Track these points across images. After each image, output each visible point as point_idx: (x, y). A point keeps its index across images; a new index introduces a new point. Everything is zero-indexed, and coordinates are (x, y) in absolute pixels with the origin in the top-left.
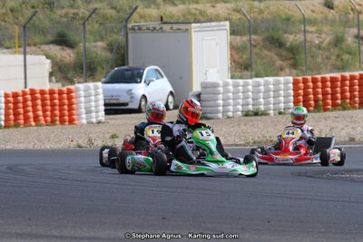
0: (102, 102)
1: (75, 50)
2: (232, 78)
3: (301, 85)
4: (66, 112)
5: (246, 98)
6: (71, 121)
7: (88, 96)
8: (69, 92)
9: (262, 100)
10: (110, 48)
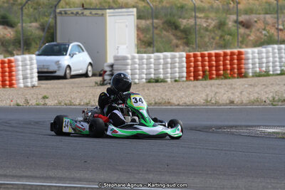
0: (36, 70)
1: (14, 29)
2: (138, 53)
3: (192, 59)
4: (7, 78)
5: (149, 68)
6: (11, 85)
7: (24, 65)
8: (10, 62)
9: (161, 70)
10: (42, 28)
